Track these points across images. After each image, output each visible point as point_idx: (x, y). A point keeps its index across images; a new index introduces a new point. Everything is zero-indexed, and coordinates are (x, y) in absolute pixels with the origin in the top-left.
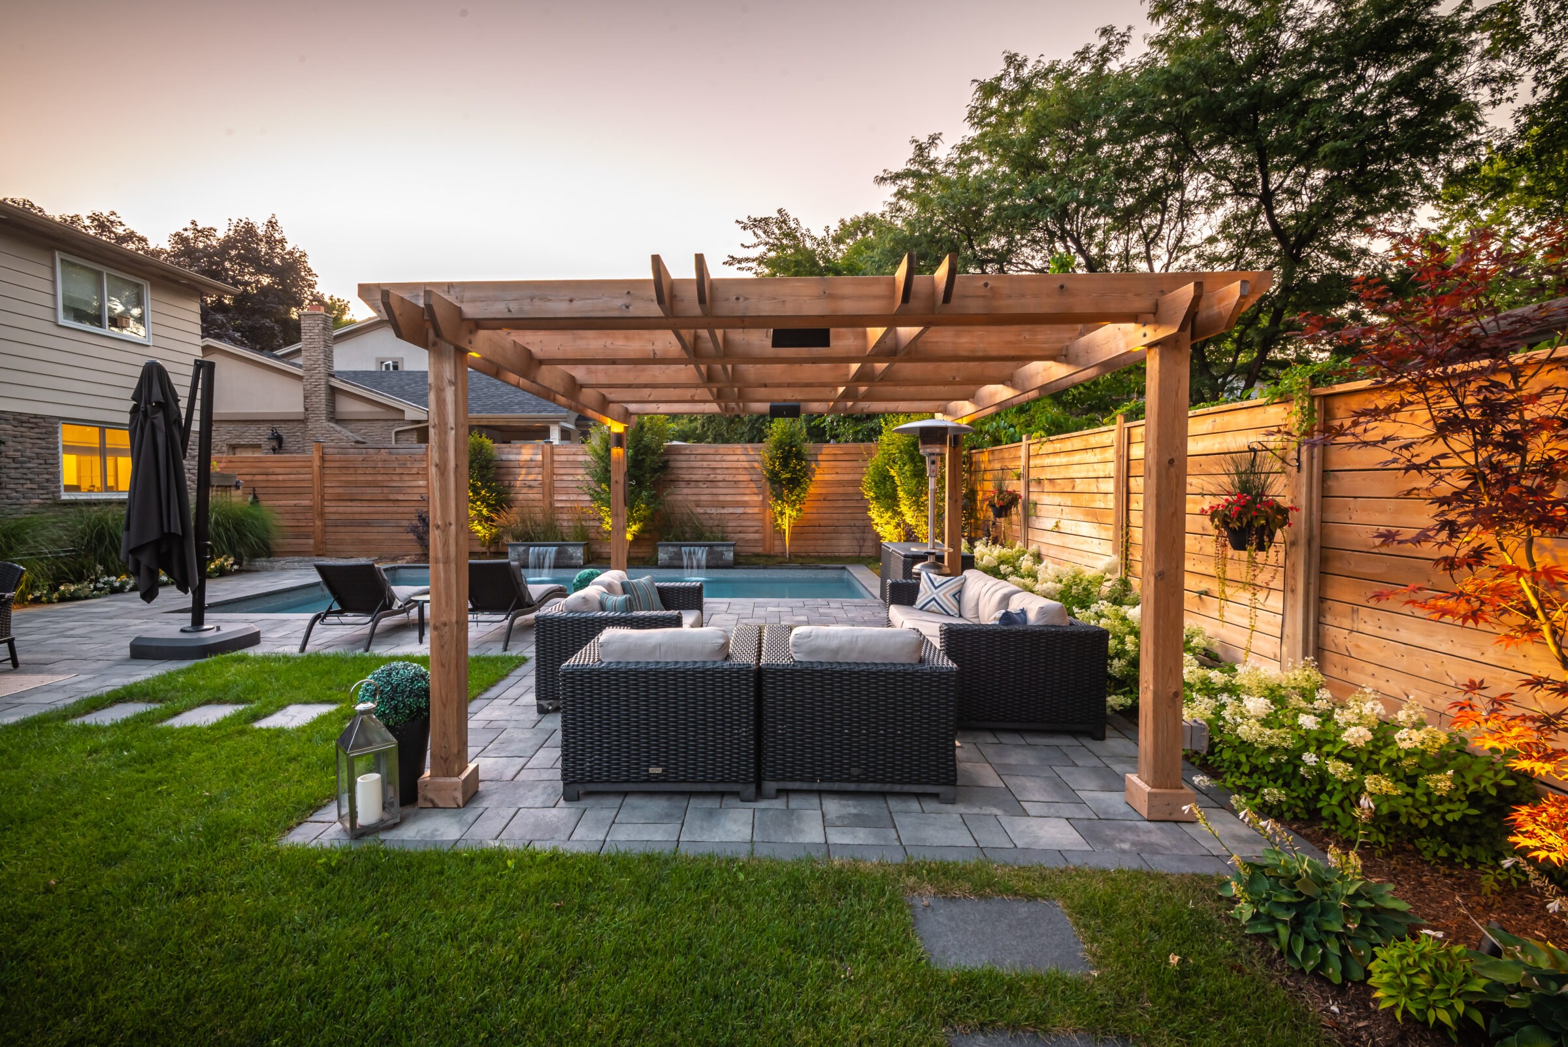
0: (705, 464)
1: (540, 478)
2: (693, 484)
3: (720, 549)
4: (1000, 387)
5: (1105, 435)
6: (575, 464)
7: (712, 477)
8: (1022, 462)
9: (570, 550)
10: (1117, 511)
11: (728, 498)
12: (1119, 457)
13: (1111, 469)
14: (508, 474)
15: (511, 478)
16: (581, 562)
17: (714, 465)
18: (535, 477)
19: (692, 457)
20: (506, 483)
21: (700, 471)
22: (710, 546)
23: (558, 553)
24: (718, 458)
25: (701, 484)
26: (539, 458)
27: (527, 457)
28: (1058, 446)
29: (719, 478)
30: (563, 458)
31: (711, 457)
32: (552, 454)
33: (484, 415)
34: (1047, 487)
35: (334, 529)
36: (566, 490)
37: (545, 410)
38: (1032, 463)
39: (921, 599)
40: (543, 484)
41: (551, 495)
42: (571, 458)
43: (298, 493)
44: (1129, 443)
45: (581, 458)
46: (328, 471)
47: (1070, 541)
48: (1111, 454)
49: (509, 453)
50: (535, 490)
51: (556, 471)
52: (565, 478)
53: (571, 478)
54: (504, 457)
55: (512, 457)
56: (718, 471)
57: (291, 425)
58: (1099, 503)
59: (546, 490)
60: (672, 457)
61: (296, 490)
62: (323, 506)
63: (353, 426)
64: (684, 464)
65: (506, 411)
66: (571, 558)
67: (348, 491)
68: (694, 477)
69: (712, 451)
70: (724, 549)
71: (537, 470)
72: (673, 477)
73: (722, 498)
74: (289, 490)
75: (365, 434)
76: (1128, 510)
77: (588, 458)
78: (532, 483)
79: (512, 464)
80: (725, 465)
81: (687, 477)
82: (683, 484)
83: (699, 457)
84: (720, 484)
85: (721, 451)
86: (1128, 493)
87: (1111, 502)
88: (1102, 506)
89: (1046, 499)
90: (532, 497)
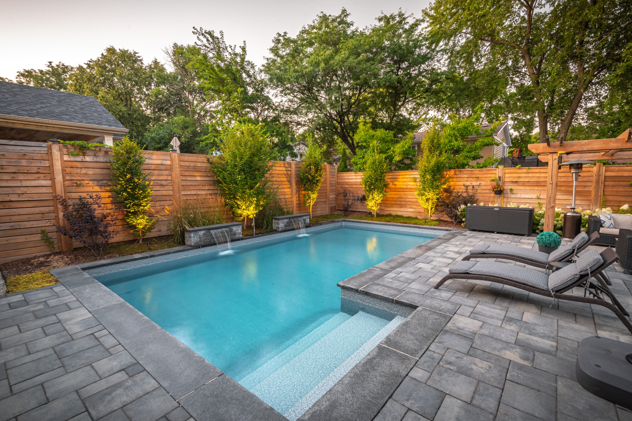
6: (196, 169)
9: (234, 228)
18: (166, 177)
22: (302, 216)
24: (274, 168)
26: (169, 163)
27: (159, 162)
30: (189, 164)
32: (180, 161)
33: (41, 120)
36: (190, 187)
37: (102, 124)
40: (172, 182)
42: (192, 164)
45: (199, 165)
50: (166, 188)
51: (183, 173)
52: (189, 178)
53: (194, 179)
56: (274, 176)
59: (176, 188)
65: (61, 119)
66: (235, 234)
70: (306, 217)
77: (206, 165)
78: (164, 183)
79: (146, 167)
84: (275, 182)
90: (164, 193)
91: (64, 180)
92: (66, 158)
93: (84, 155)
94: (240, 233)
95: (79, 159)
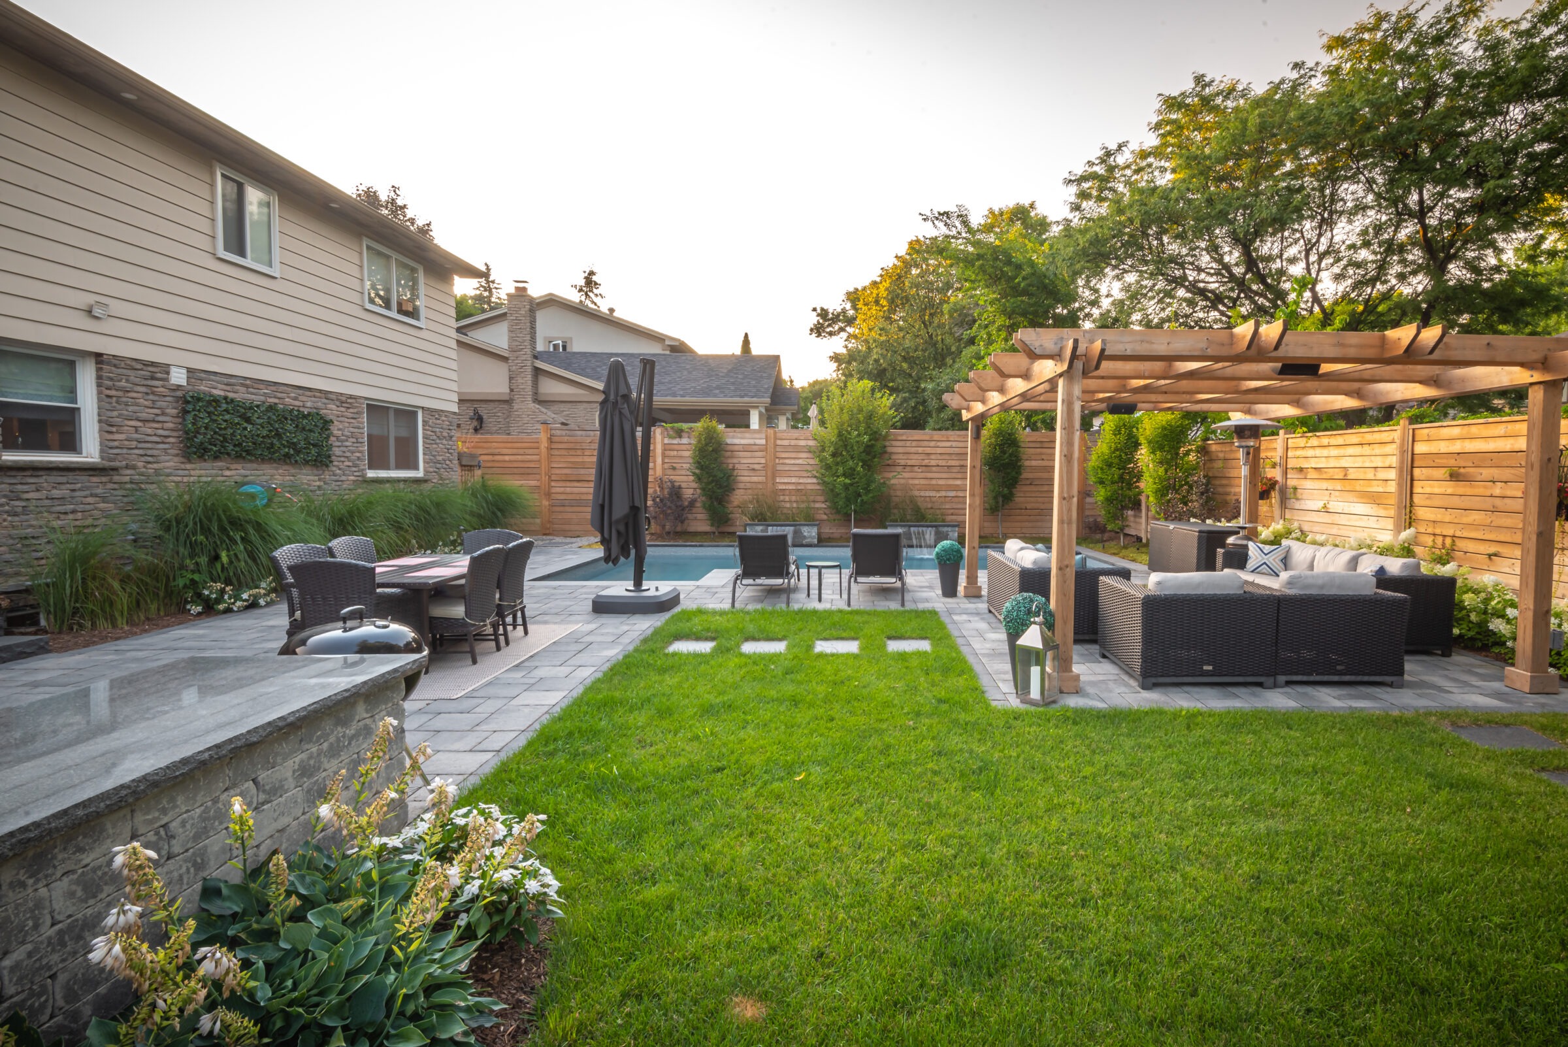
0: (920, 450)
1: (763, 461)
2: (908, 469)
3: (945, 529)
4: (1342, 397)
5: (1386, 434)
6: (797, 449)
7: (926, 462)
8: (1280, 452)
9: (805, 529)
10: (1400, 493)
11: (941, 482)
12: (1403, 452)
13: (1394, 461)
14: (732, 457)
15: (735, 461)
16: (816, 541)
17: (928, 450)
18: (759, 460)
19: (908, 444)
20: (731, 466)
21: (916, 456)
22: (936, 526)
23: (795, 532)
24: (932, 444)
25: (916, 469)
26: (763, 442)
27: (751, 441)
28: (1325, 441)
29: (933, 463)
30: (786, 443)
31: (926, 443)
32: (776, 438)
33: (687, 399)
34: (1312, 474)
35: (561, 509)
36: (788, 473)
37: (746, 395)
38: (1290, 454)
39: (1251, 564)
40: (765, 467)
41: (774, 477)
42: (793, 443)
43: (525, 473)
44: (1414, 441)
45: (802, 443)
46: (556, 452)
47: (1343, 520)
48: (1392, 449)
49: (733, 437)
50: (758, 473)
51: (779, 455)
52: (787, 461)
53: (792, 462)
54: (729, 441)
55: (737, 441)
56: (933, 457)
57: (492, 405)
58: (1377, 488)
59: (769, 473)
60: (887, 443)
61: (522, 471)
62: (550, 487)
63: (556, 407)
64: (900, 450)
65: (708, 395)
66: (805, 537)
67: (575, 472)
68: (910, 463)
69: (927, 438)
70: (949, 529)
71: (760, 454)
72: (890, 462)
73: (934, 482)
74: (516, 471)
75: (568, 415)
76: (1412, 493)
77: (811, 443)
78: (756, 467)
79: (736, 448)
80: (939, 451)
81: (903, 462)
82: (899, 469)
83: (914, 444)
84: (934, 469)
85: (936, 438)
86: (1412, 480)
87: (1392, 487)
88: (1381, 490)
89: (1308, 484)
90: (755, 479)
91: (663, 463)
92: (666, 441)
93: (680, 437)
94: (813, 538)
95: (675, 441)
